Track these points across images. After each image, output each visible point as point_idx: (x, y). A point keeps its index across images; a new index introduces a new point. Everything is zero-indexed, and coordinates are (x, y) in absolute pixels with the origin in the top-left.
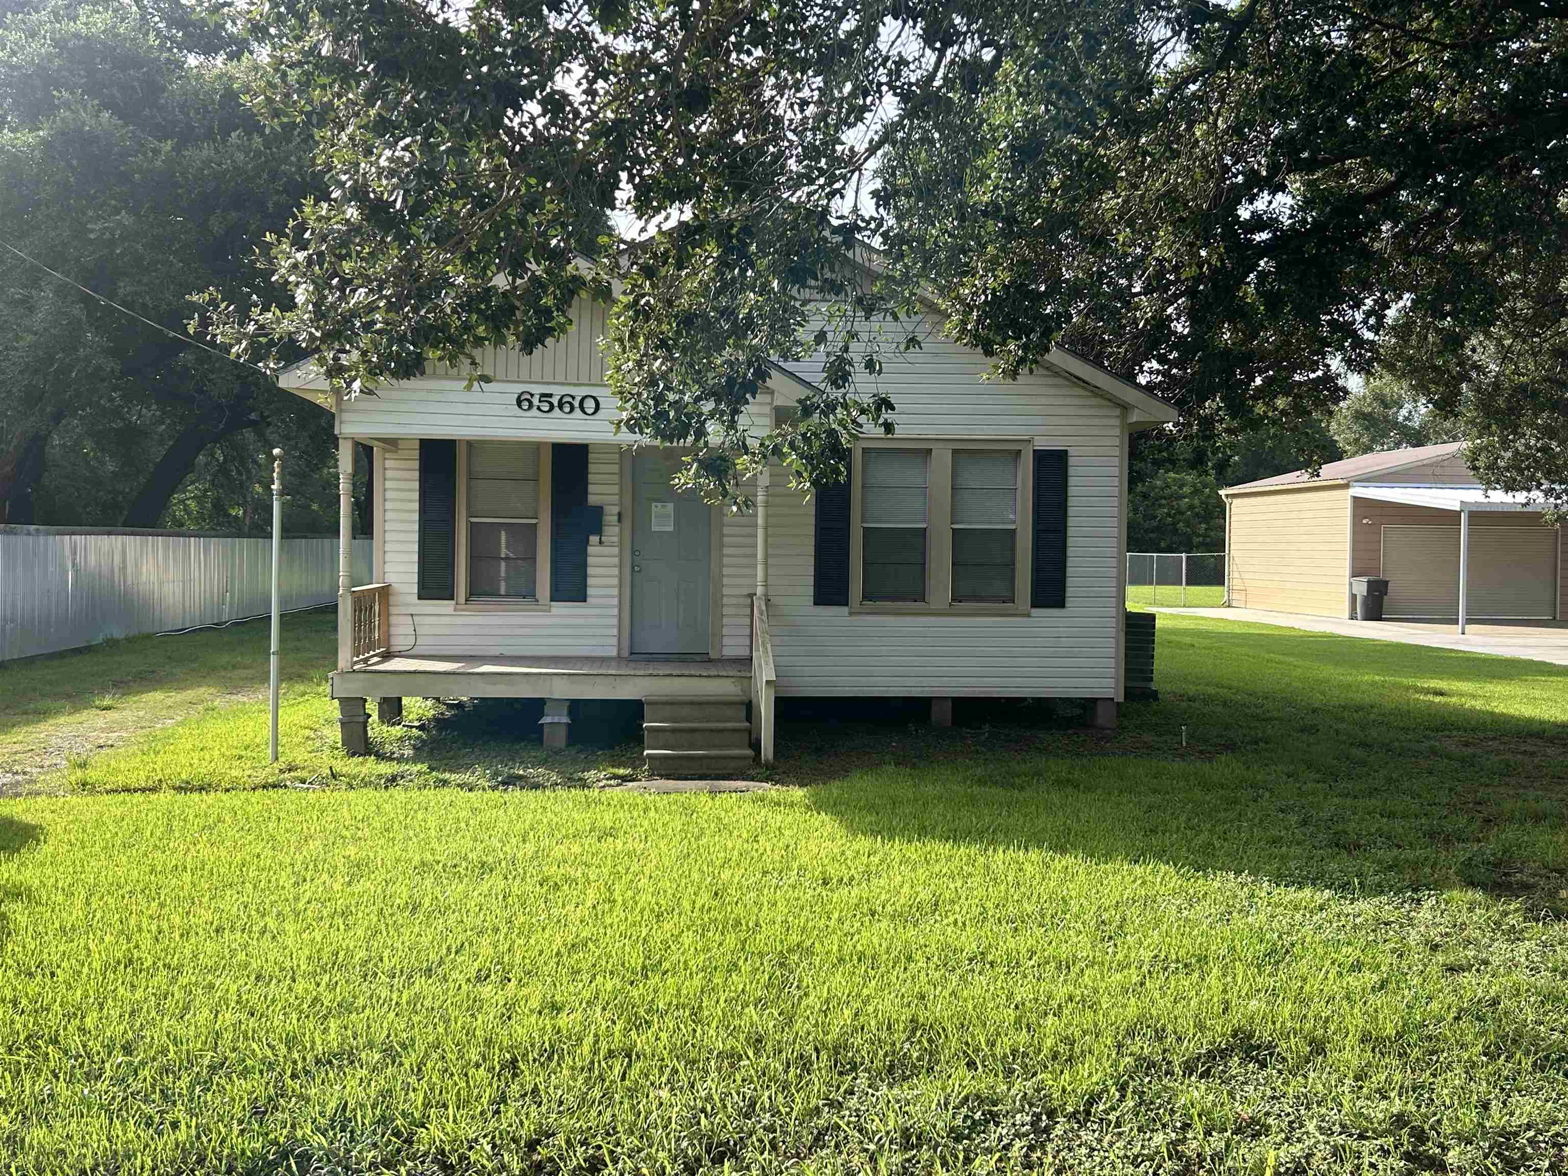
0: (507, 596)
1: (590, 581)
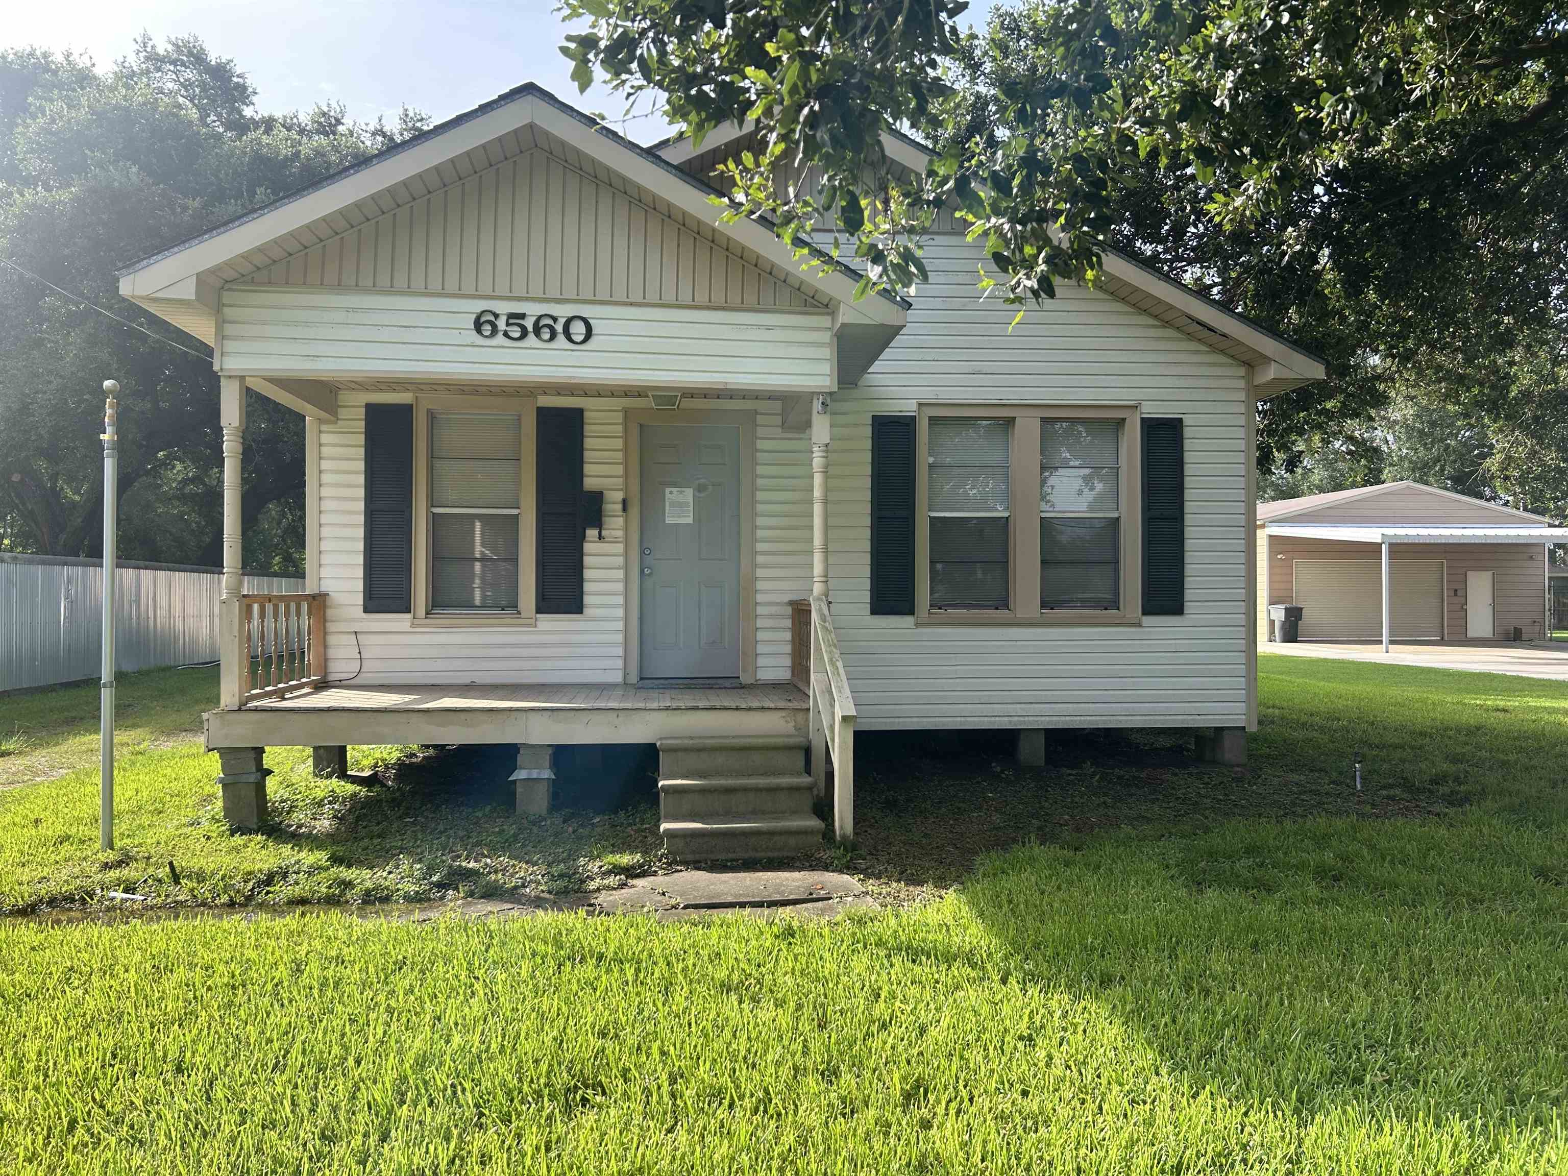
0: (483, 606)
1: (587, 587)
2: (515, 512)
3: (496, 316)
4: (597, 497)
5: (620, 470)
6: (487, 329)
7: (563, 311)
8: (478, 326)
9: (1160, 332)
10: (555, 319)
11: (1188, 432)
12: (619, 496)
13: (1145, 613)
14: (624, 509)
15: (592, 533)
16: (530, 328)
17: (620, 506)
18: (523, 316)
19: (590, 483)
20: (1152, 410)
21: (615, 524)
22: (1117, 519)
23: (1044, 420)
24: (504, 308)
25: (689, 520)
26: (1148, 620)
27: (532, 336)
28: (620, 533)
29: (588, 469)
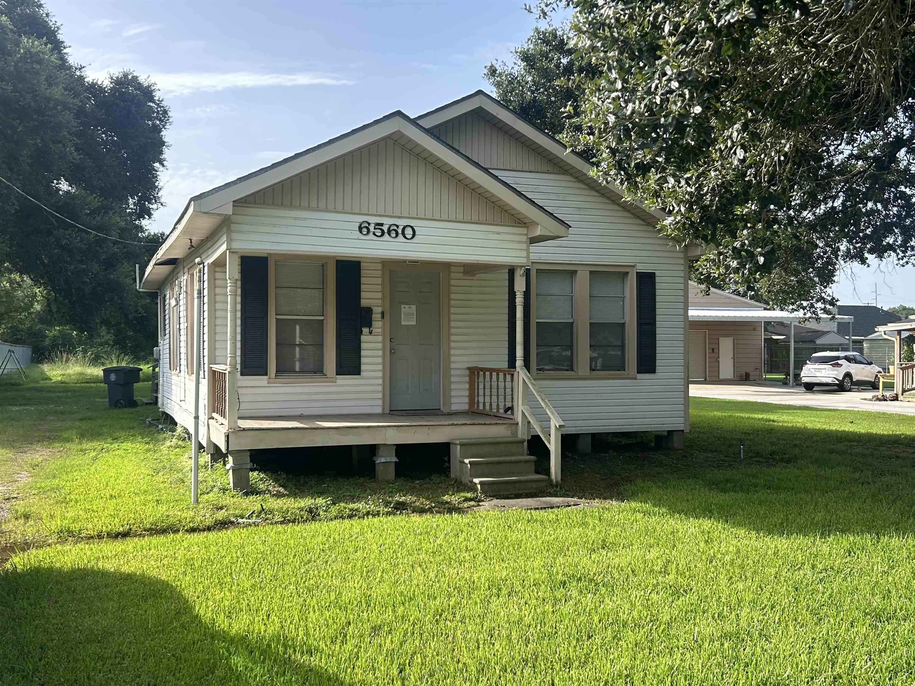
0: (302, 371)
1: (363, 360)
2: (322, 318)
3: (369, 224)
4: (369, 311)
5: (379, 295)
6: (365, 231)
7: (402, 223)
8: (360, 229)
9: (645, 228)
10: (398, 226)
11: (658, 280)
12: (379, 310)
13: (638, 372)
14: (383, 317)
15: (365, 330)
16: (386, 231)
17: (380, 316)
18: (382, 225)
19: (364, 303)
20: (642, 268)
21: (377, 325)
22: (624, 324)
23: (591, 272)
24: (373, 220)
25: (414, 323)
26: (639, 376)
27: (386, 235)
28: (380, 330)
29: (363, 295)
